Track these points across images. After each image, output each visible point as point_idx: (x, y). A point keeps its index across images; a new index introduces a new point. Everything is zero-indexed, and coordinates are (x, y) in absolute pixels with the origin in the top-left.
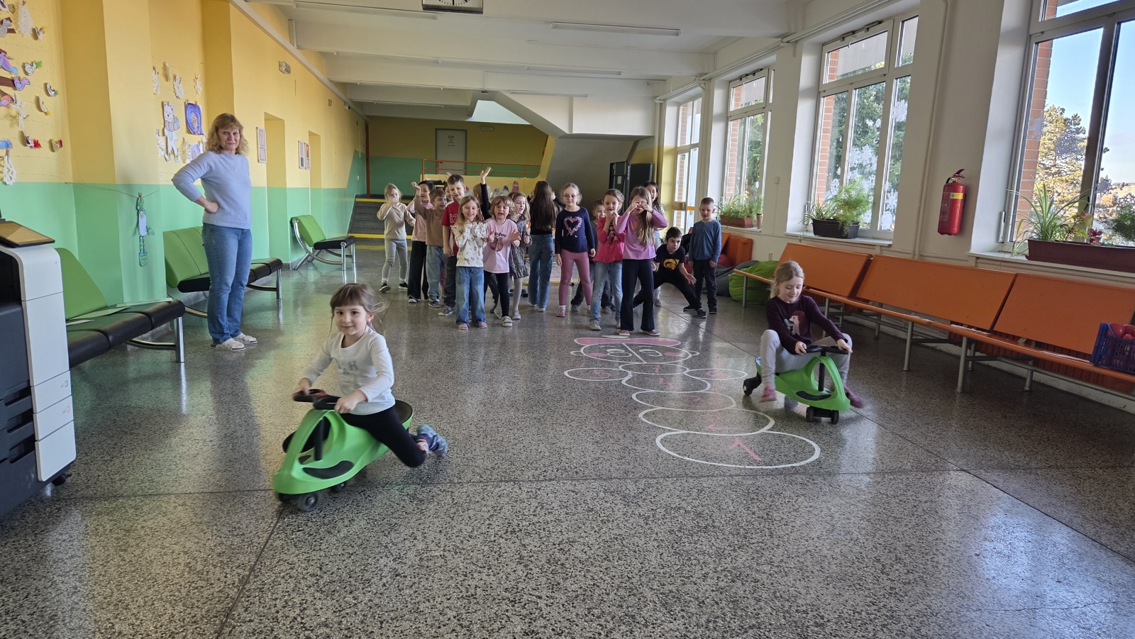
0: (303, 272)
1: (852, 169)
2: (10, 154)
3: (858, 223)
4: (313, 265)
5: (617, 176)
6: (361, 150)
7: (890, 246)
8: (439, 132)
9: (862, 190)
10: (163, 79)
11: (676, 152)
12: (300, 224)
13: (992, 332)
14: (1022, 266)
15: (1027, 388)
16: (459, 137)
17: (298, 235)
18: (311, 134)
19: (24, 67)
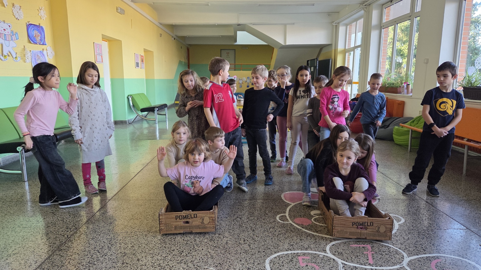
6: (184, 60)
11: (345, 52)
12: (132, 98)
16: (232, 53)
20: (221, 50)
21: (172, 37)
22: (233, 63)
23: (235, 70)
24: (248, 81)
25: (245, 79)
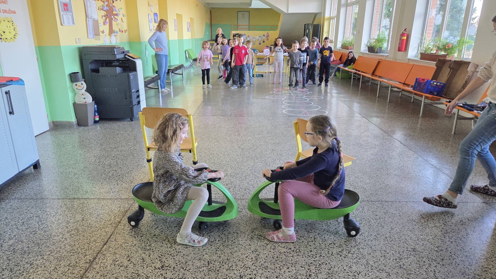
0: (189, 69)
1: (383, 27)
2: (118, 35)
3: (381, 47)
4: (193, 67)
5: (307, 30)
6: (209, 22)
7: (388, 56)
8: (239, 13)
9: (385, 35)
10: (148, 6)
11: (330, 19)
12: (188, 52)
13: (404, 84)
14: (418, 62)
15: (412, 101)
16: (246, 14)
17: (187, 56)
18: (191, 18)
19: (119, 10)
20: (238, 12)
21: (203, 4)
22: (248, 24)
23: (249, 30)
24: (260, 39)
25: (257, 38)
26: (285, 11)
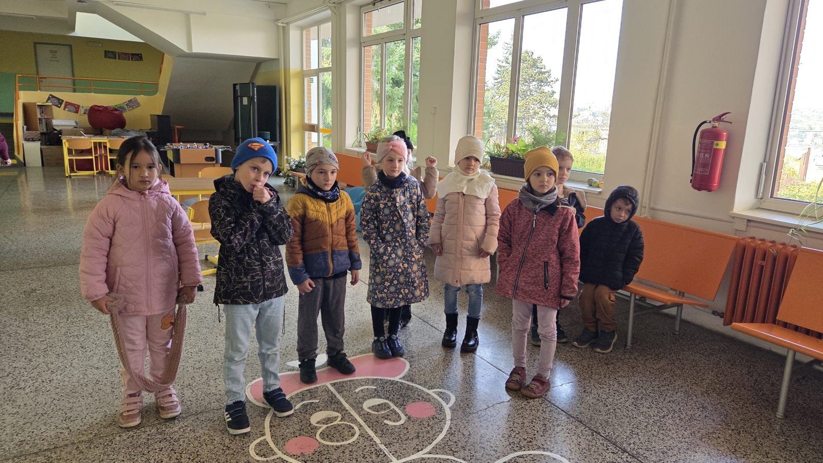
11: (302, 75)
16: (63, 52)
20: (35, 44)
22: (69, 76)
26: (182, 45)
